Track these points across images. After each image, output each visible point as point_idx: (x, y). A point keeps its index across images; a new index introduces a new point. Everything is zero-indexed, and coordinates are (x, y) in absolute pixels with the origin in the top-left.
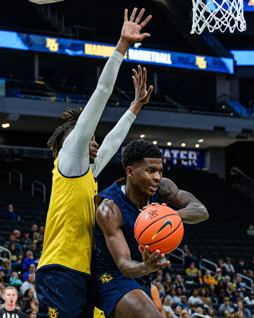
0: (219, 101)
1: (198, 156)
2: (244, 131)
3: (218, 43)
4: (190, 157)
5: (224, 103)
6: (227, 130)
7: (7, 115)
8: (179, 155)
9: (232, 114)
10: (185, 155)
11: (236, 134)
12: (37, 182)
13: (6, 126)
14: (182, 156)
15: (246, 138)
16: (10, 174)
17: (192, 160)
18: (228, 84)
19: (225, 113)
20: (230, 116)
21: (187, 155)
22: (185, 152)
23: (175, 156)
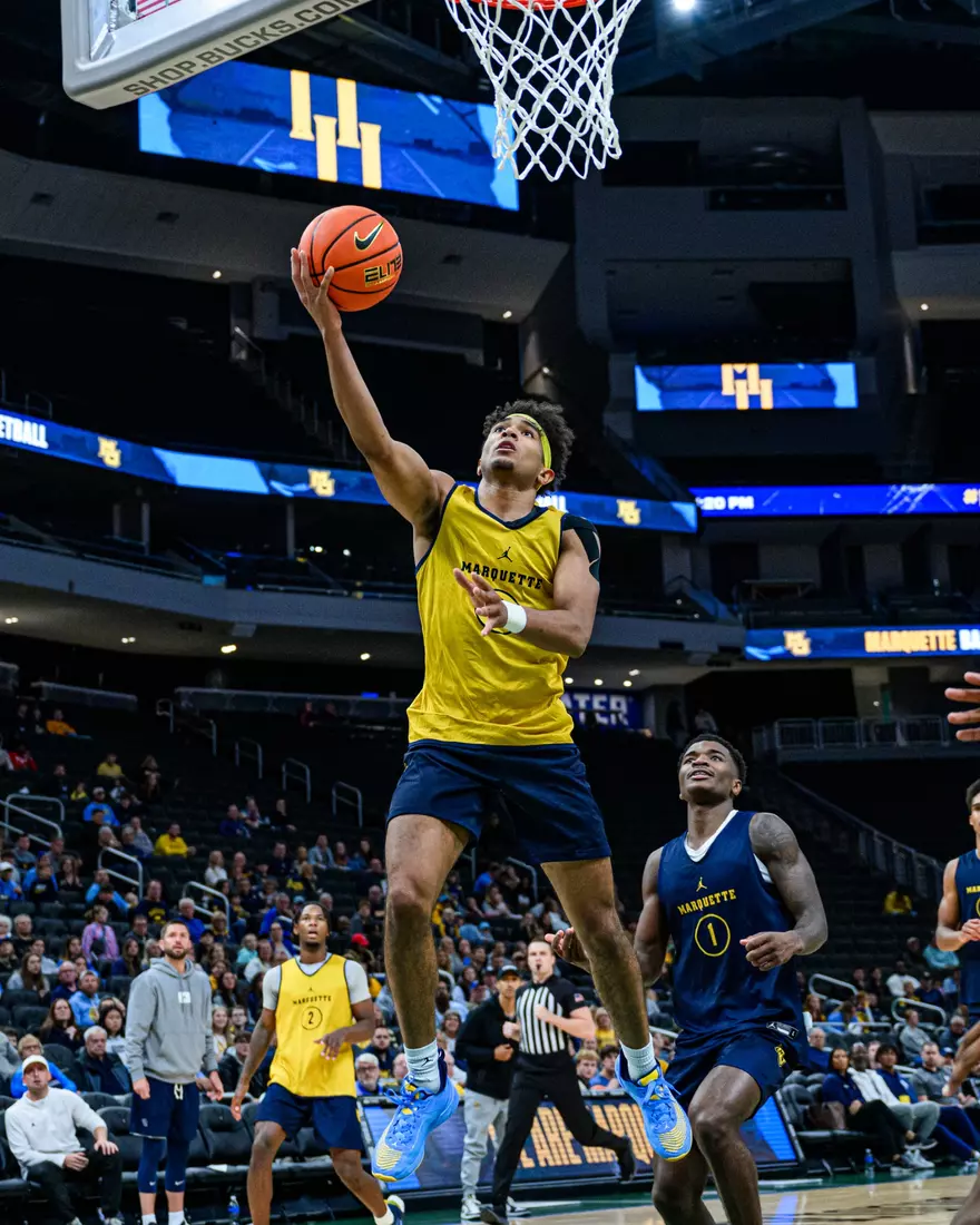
0: (669, 590)
1: (629, 706)
2: (723, 649)
3: (666, 476)
4: (613, 706)
5: (679, 594)
6: (687, 648)
7: (231, 625)
8: (589, 704)
9: (696, 616)
10: (602, 703)
11: (707, 657)
12: (292, 760)
13: (228, 649)
14: (596, 705)
15: (728, 664)
16: (237, 748)
17: (617, 713)
18: (685, 556)
19: (683, 614)
20: (694, 620)
21: (607, 704)
22: (604, 698)
23: (582, 705)
